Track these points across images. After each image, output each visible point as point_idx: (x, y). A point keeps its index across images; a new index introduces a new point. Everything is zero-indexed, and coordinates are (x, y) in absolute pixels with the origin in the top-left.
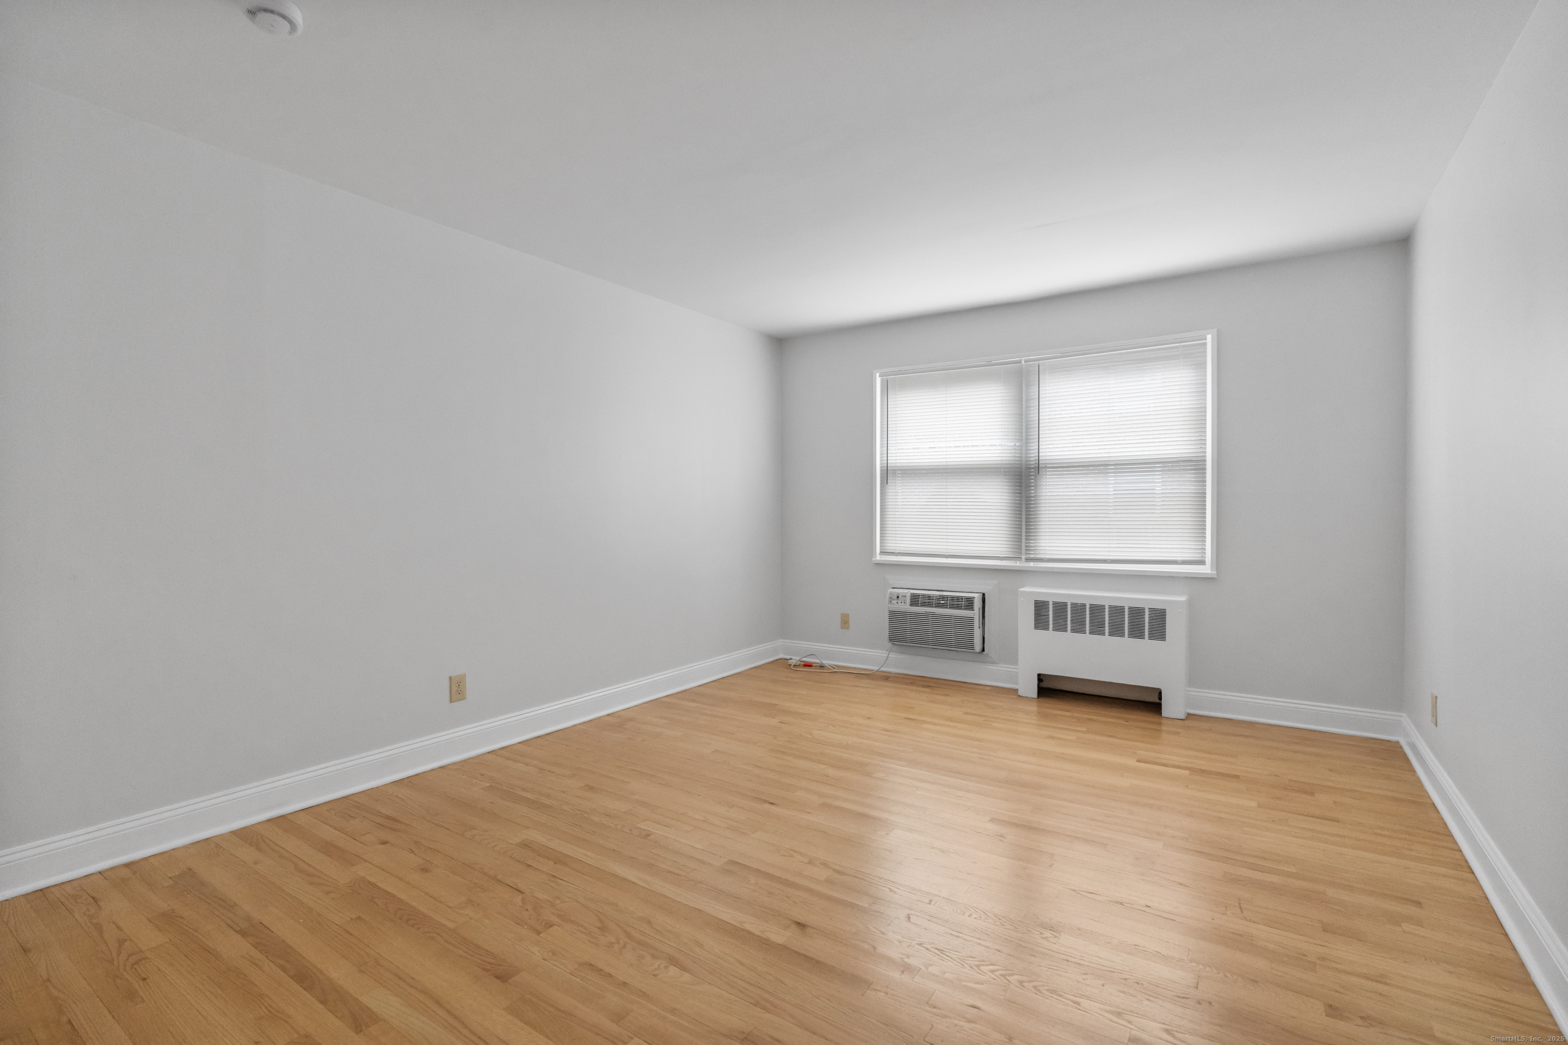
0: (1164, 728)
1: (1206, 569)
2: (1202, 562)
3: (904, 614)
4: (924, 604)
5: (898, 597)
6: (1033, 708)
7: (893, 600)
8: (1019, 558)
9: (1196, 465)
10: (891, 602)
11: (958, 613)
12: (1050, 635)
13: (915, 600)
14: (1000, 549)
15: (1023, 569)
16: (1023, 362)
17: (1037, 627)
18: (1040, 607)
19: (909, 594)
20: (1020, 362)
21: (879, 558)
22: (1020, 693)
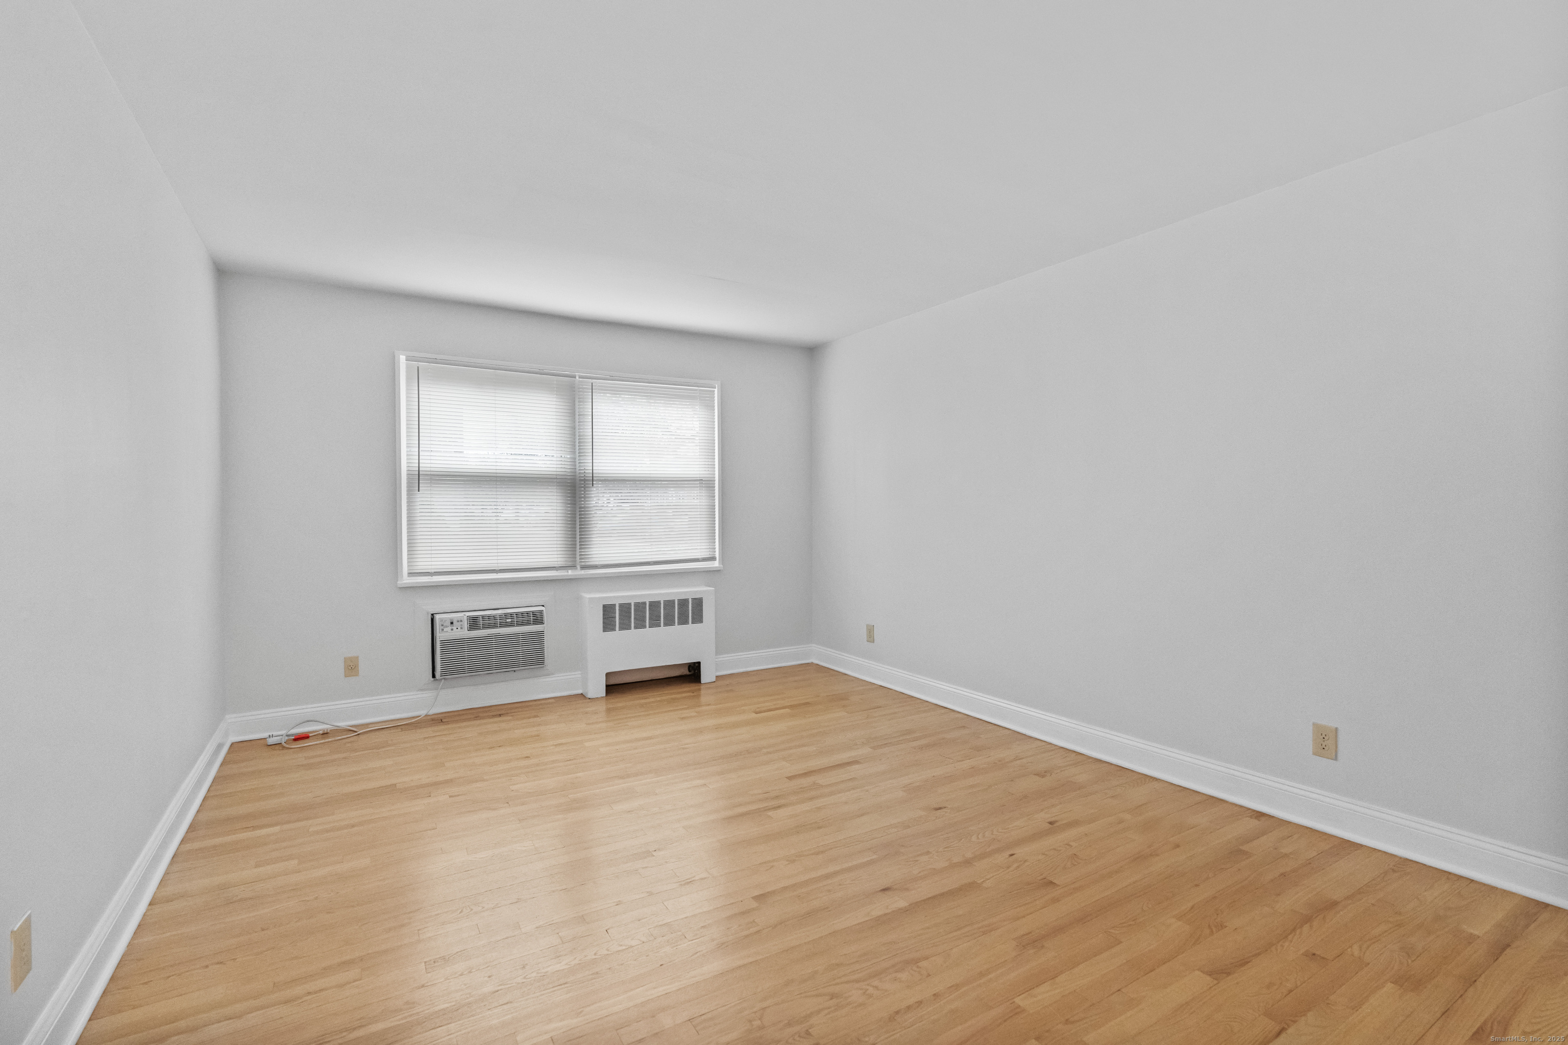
0: (703, 692)
1: (716, 564)
2: (713, 559)
3: (460, 641)
4: (485, 627)
5: (452, 623)
6: (602, 707)
7: (447, 627)
8: (573, 567)
9: (706, 484)
10: (443, 630)
11: (526, 630)
12: (617, 635)
13: (474, 623)
14: (556, 560)
15: (581, 577)
16: (577, 378)
17: (605, 630)
18: (608, 610)
19: (465, 618)
20: (574, 377)
21: (406, 580)
22: (589, 696)
